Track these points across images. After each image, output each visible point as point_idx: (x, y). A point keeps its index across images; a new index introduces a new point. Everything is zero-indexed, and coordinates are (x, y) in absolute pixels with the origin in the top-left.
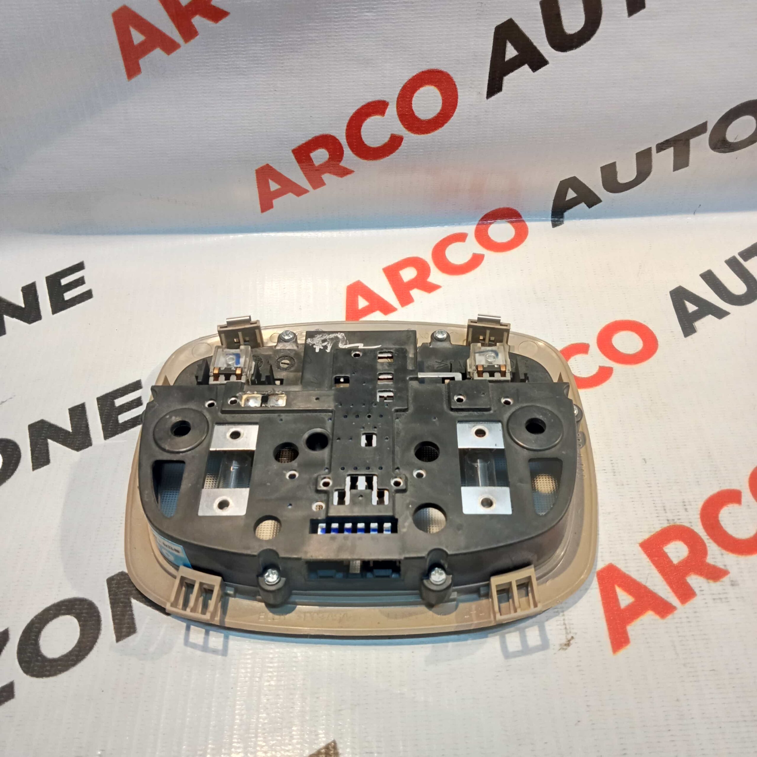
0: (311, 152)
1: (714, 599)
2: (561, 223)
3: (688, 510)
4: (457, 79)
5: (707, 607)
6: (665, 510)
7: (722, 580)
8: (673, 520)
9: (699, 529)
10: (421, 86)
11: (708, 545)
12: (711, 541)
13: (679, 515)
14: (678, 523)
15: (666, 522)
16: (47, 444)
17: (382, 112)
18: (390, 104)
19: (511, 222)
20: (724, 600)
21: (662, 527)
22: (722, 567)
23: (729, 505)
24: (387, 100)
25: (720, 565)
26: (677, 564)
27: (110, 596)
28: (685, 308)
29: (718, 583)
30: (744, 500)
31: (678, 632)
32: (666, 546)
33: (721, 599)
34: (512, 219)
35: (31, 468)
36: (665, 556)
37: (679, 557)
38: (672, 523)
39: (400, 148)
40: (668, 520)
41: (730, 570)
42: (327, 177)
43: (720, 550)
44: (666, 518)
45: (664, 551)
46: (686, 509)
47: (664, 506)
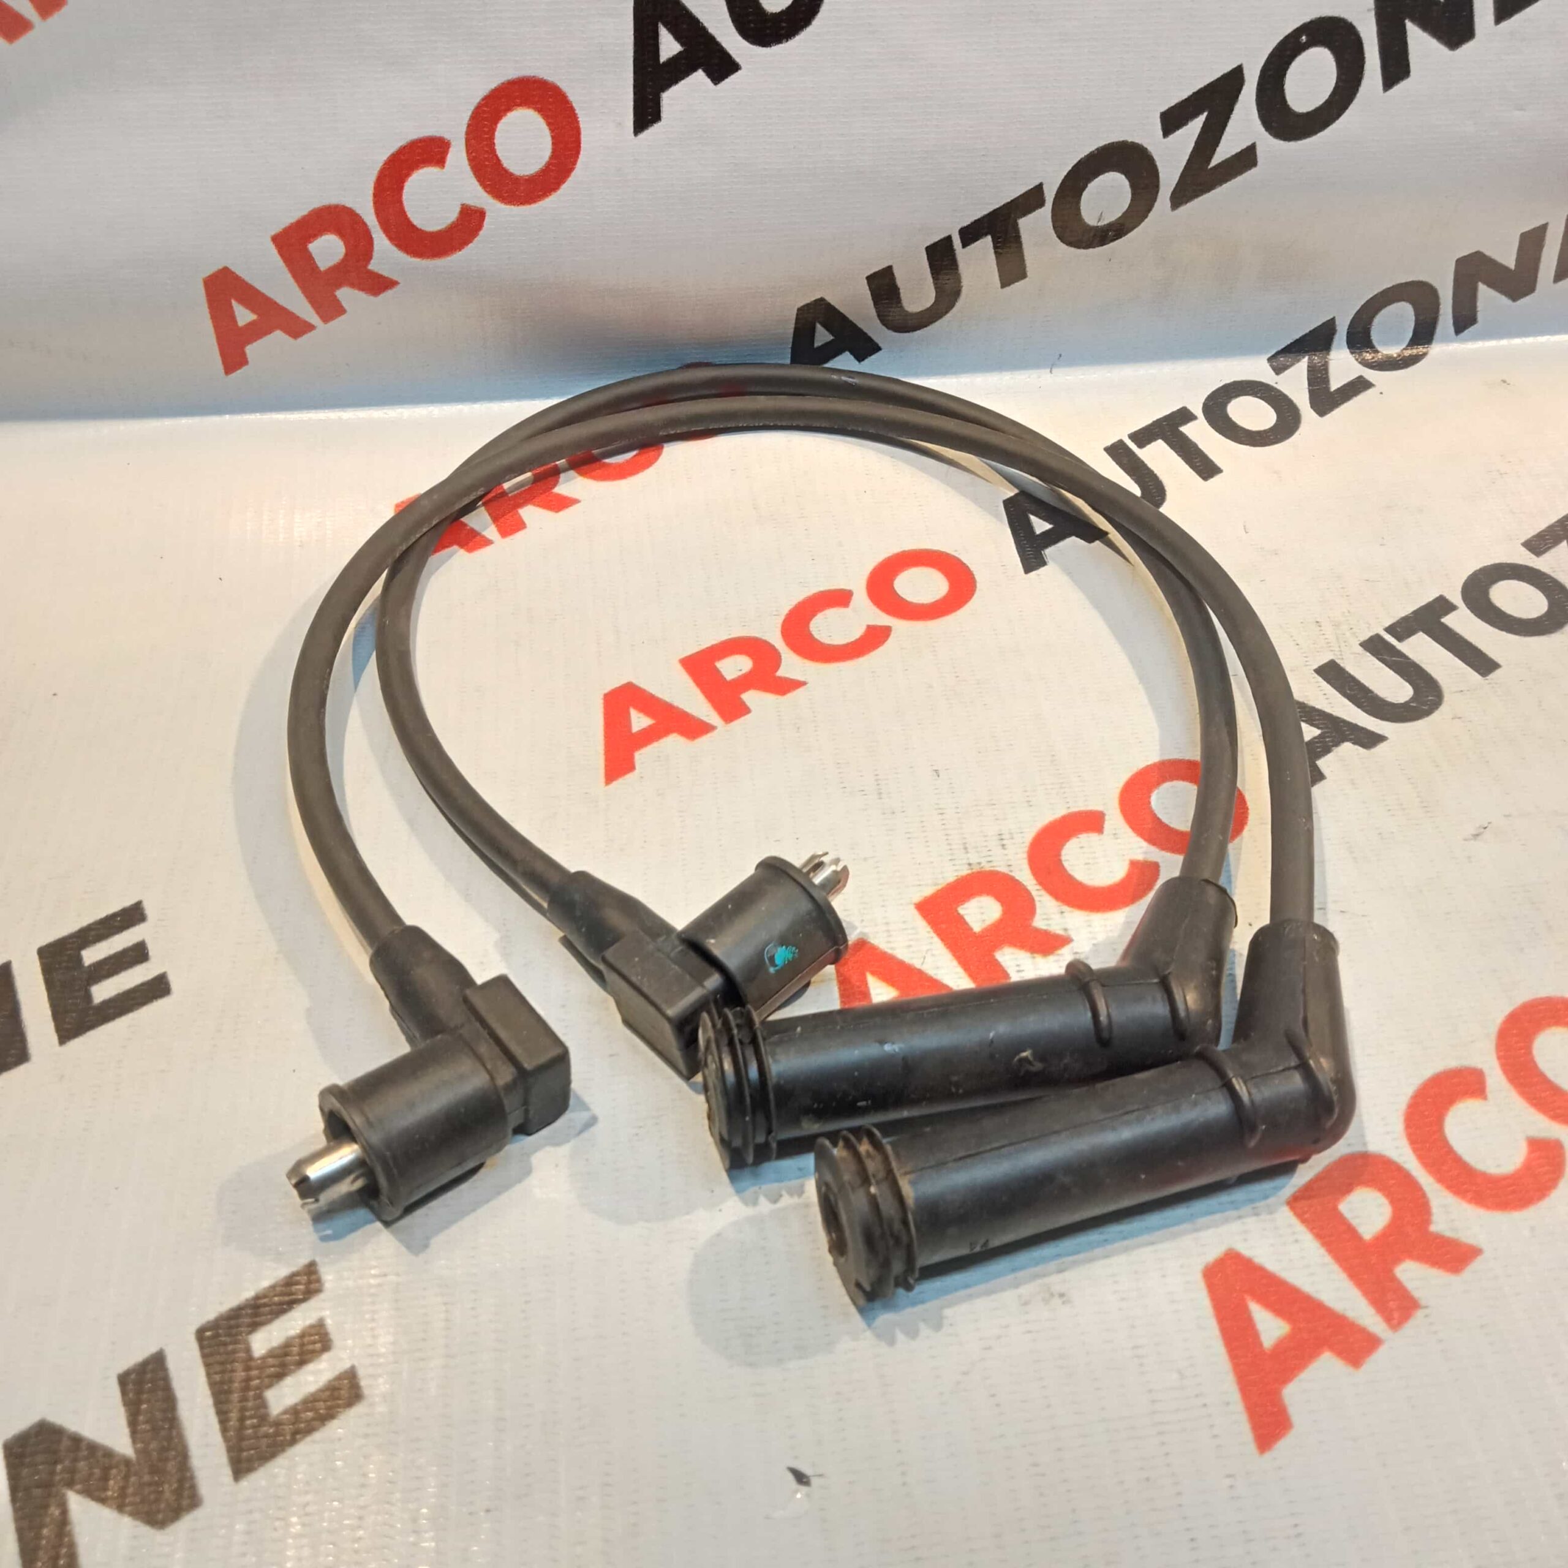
0: (310, 242)
3: (1007, 847)
4: (575, 96)
6: (966, 848)
8: (979, 863)
9: (1025, 876)
10: (509, 109)
11: (1037, 899)
12: (1043, 892)
13: (990, 856)
14: (987, 867)
15: (967, 866)
17: (440, 162)
18: (453, 143)
21: (957, 876)
22: (1061, 932)
23: (1080, 836)
24: (447, 136)
26: (979, 932)
28: (1030, 527)
30: (1108, 825)
32: (962, 905)
36: (961, 920)
37: (984, 921)
38: (976, 869)
39: (481, 233)
42: (346, 295)
43: (1059, 906)
44: (965, 861)
45: (959, 914)
46: (1003, 845)
47: (965, 843)
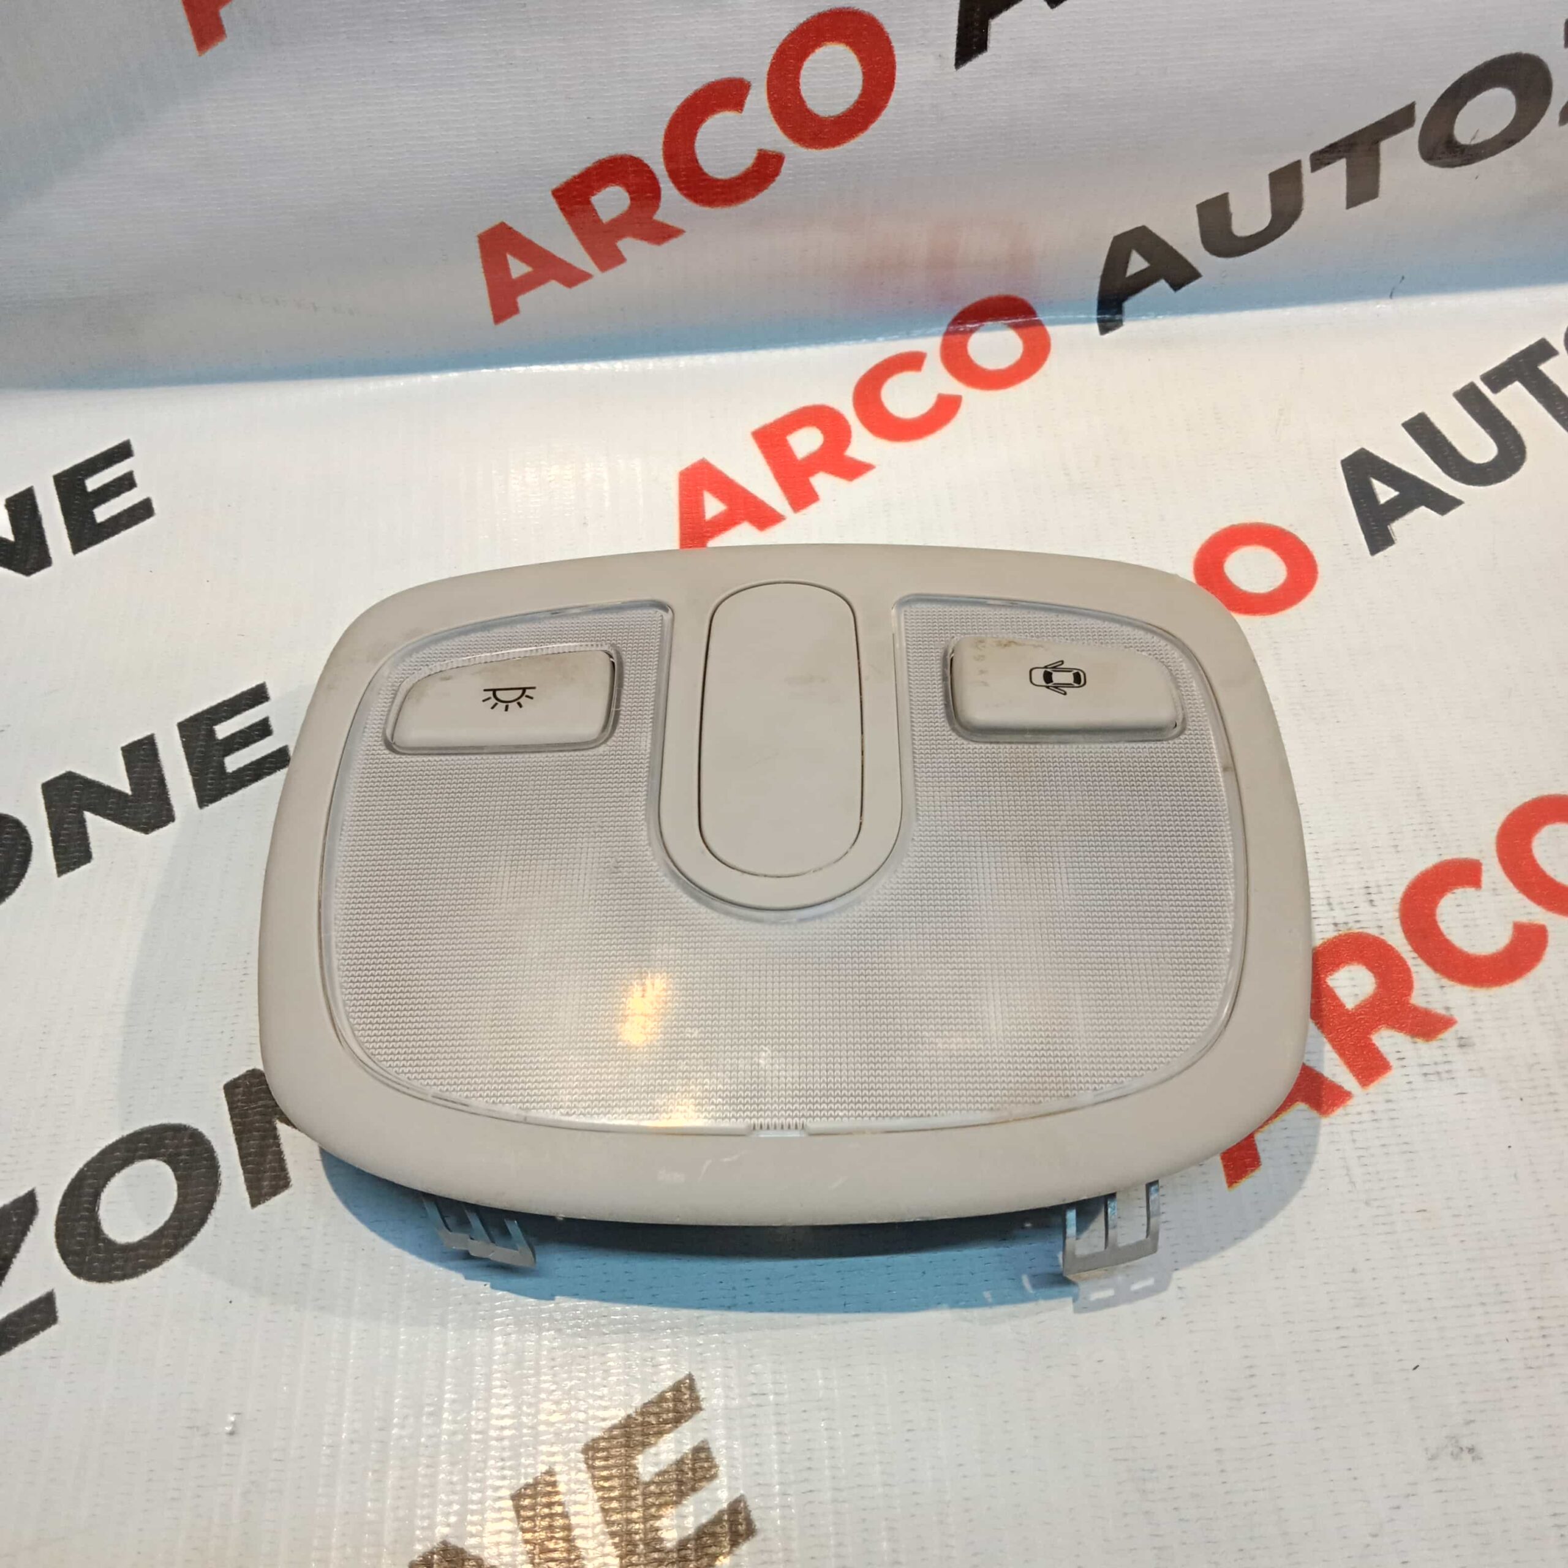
0: (593, 195)
1: (1425, 1074)
2: (1118, 324)
3: (1375, 903)
4: (892, 27)
5: (1412, 1090)
6: (1329, 904)
7: (1442, 1036)
8: (1346, 923)
9: (1397, 939)
10: (818, 44)
11: (1413, 969)
12: (1420, 961)
13: (1357, 914)
14: (1356, 929)
15: (1332, 927)
16: (82, 822)
17: (738, 105)
18: (753, 85)
19: (1015, 327)
20: (1445, 1075)
21: (1323, 939)
22: (1442, 1012)
23: (1455, 891)
24: (747, 77)
25: (1438, 1008)
26: (1352, 1010)
27: (232, 1118)
28: (1372, 495)
29: (1434, 1043)
30: (1485, 879)
31: (1354, 1141)
32: (1332, 974)
33: (1438, 1073)
34: (1017, 318)
35: (55, 871)
36: (1330, 995)
37: (1356, 995)
38: (1343, 930)
39: (778, 179)
40: (1336, 924)
41: (1457, 1017)
42: (628, 246)
43: (1438, 979)
44: (1331, 921)
45: (1328, 986)
46: (1371, 901)
47: (1329, 897)
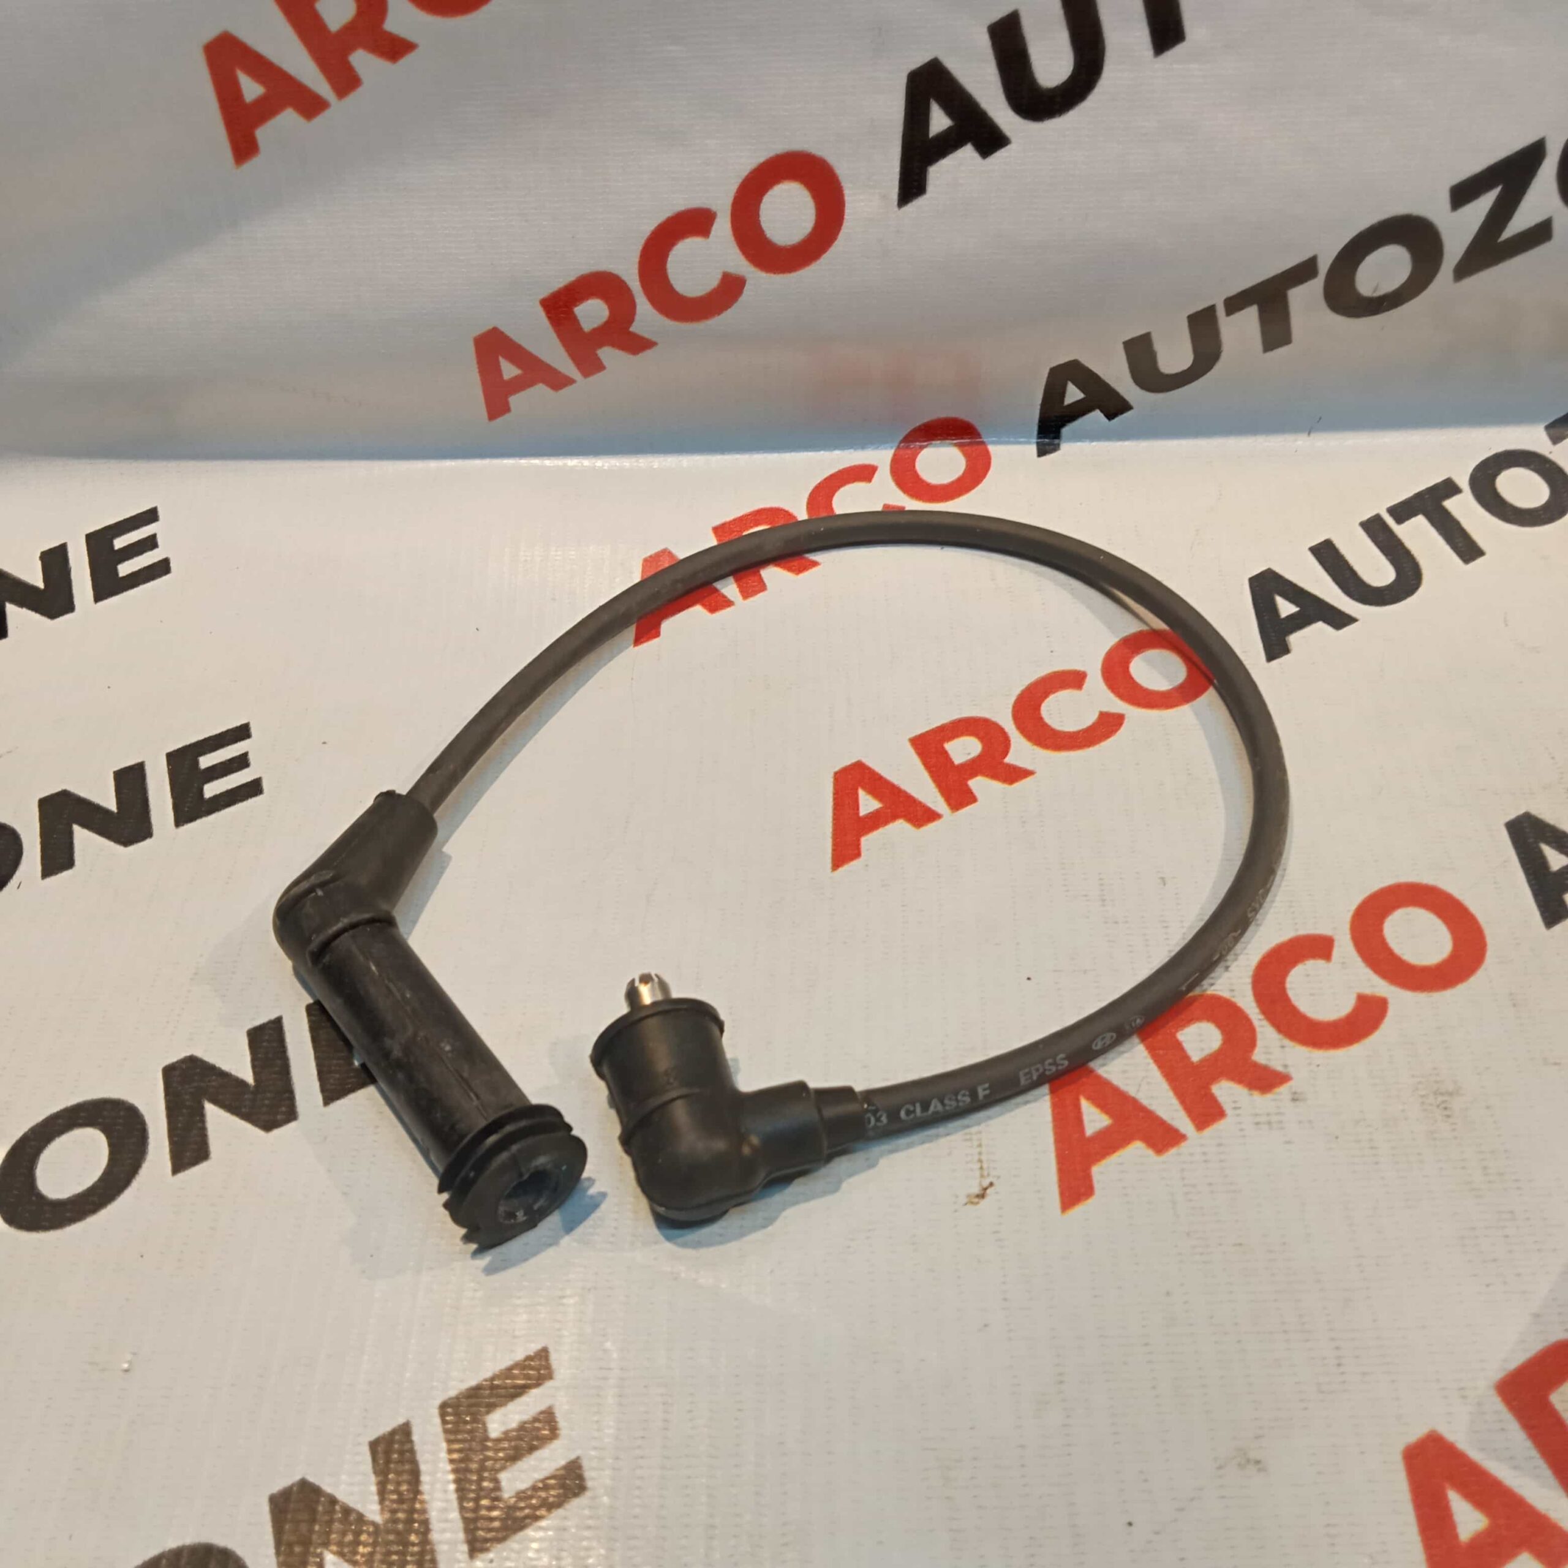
0: (576, 306)
1: (1257, 1124)
2: (1055, 448)
4: (842, 171)
5: (1244, 1136)
7: (1276, 1090)
9: (1247, 1003)
10: (776, 182)
11: (1258, 1030)
12: (1265, 1023)
14: (1209, 991)
16: (70, 834)
17: (705, 231)
18: (719, 214)
19: (960, 446)
20: (1275, 1125)
22: (1280, 1068)
23: (1307, 962)
24: (713, 208)
25: (1277, 1066)
27: (166, 1096)
28: (1275, 609)
29: (1269, 1096)
30: (1336, 953)
31: (1184, 1178)
33: (1269, 1123)
34: (962, 439)
35: (40, 874)
37: (1202, 1050)
38: (1198, 992)
39: (740, 299)
41: (1293, 1074)
42: (607, 354)
43: (1281, 1039)
45: (1177, 1040)
